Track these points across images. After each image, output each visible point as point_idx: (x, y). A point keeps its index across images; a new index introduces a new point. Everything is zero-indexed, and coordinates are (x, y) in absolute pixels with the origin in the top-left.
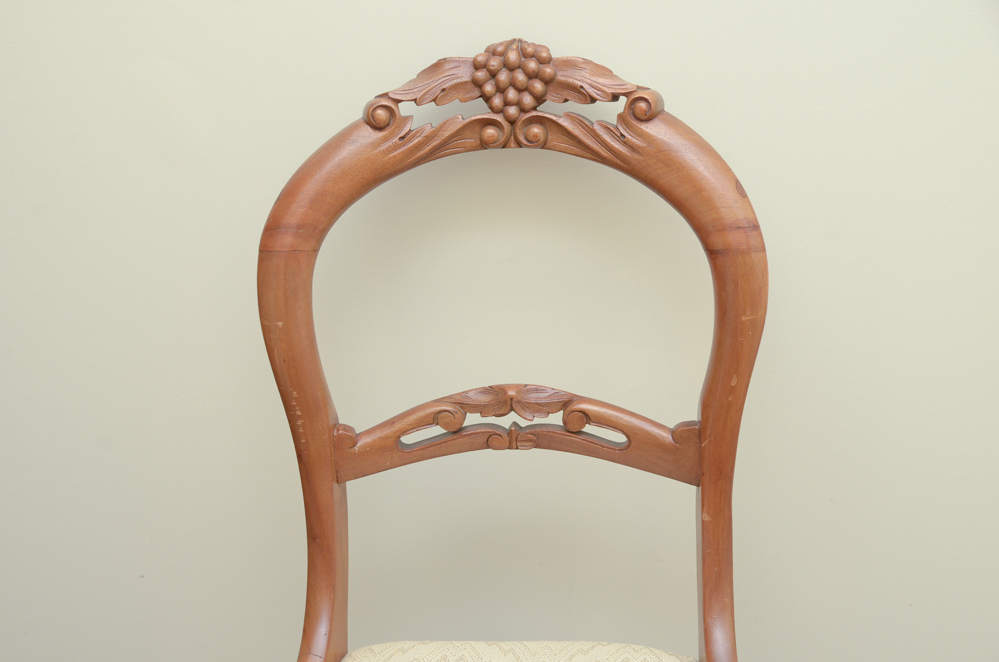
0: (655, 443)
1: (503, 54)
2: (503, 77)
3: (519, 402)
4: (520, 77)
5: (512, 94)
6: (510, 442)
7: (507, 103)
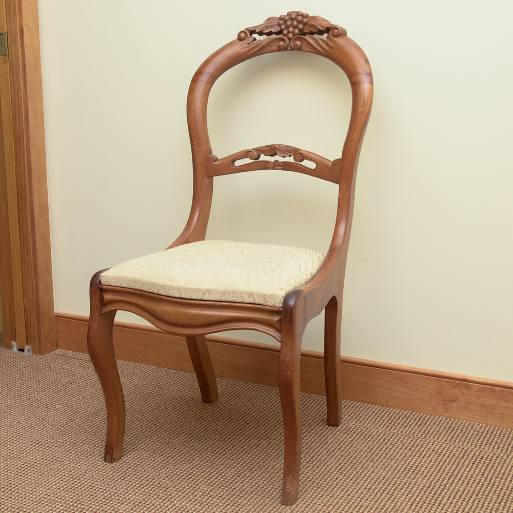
0: (326, 166)
1: (290, 15)
2: (289, 23)
3: (278, 149)
4: (295, 23)
5: (291, 29)
6: (273, 166)
7: (289, 32)
